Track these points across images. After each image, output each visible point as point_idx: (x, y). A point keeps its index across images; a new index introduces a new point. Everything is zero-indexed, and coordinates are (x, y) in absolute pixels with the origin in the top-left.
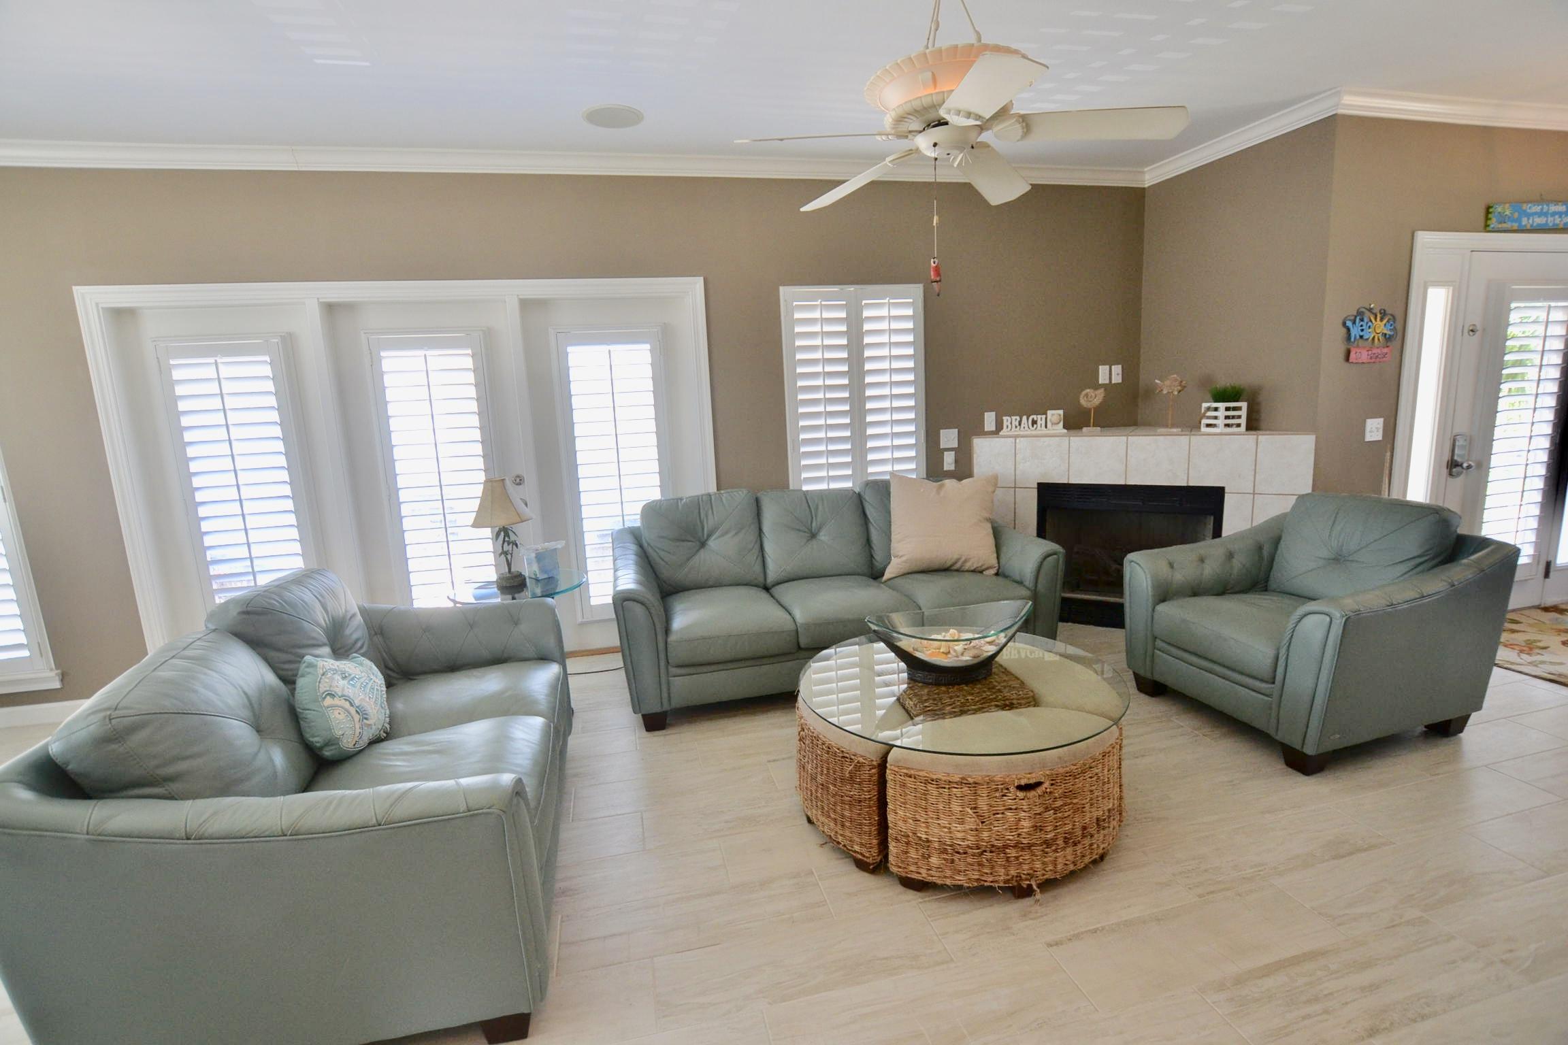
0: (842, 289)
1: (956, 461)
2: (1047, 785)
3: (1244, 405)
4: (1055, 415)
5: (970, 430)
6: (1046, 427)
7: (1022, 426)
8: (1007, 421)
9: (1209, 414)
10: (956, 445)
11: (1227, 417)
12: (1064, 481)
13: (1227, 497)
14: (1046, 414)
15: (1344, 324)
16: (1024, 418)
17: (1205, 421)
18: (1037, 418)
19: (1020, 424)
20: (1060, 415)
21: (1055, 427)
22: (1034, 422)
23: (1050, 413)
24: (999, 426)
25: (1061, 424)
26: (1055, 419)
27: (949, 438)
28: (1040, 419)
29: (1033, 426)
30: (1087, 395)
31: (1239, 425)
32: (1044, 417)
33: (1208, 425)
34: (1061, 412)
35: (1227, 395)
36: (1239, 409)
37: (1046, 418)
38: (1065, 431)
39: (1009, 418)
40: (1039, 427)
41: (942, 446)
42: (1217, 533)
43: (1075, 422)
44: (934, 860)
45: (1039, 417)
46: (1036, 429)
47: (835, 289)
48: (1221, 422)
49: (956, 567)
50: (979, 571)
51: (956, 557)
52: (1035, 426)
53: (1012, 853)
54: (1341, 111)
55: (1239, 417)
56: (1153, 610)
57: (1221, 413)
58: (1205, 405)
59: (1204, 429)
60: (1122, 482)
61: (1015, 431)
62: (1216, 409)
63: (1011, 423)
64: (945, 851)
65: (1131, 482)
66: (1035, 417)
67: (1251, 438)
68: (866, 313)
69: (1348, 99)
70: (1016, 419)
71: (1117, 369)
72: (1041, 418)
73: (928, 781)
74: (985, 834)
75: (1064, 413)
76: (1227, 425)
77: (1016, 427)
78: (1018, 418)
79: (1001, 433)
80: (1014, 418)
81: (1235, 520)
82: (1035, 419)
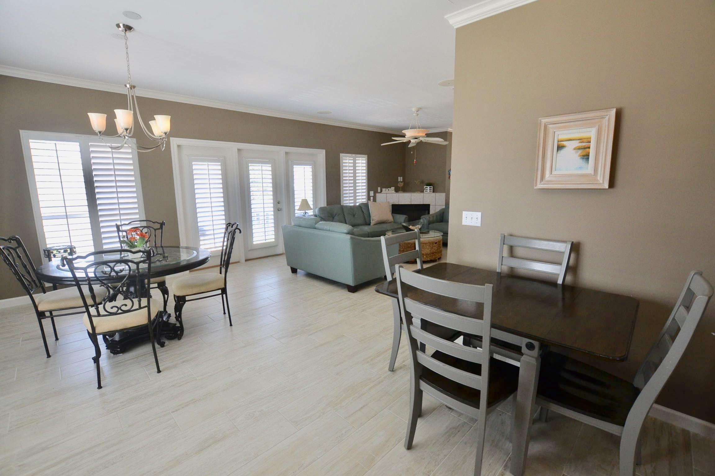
0: (352, 155)
1: (373, 199)
2: (438, 243)
4: (393, 188)
5: (376, 192)
6: (391, 191)
7: (386, 191)
8: (383, 189)
9: (426, 189)
10: (373, 195)
11: (430, 189)
12: (397, 204)
13: (430, 206)
15: (449, 171)
16: (387, 189)
17: (425, 190)
22: (389, 190)
23: (392, 188)
24: (381, 191)
25: (394, 191)
26: (393, 189)
27: (372, 193)
28: (390, 189)
30: (400, 184)
31: (431, 191)
33: (425, 191)
35: (429, 184)
36: (431, 188)
38: (395, 192)
41: (371, 195)
42: (429, 213)
43: (397, 190)
44: (425, 257)
46: (389, 192)
47: (350, 155)
48: (428, 190)
49: (386, 222)
50: (390, 223)
51: (386, 219)
53: (435, 254)
54: (448, 131)
55: (431, 189)
56: (428, 226)
57: (428, 188)
58: (425, 187)
59: (425, 192)
60: (410, 204)
62: (427, 188)
64: (426, 255)
65: (412, 203)
67: (434, 194)
68: (357, 162)
69: (449, 129)
71: (401, 178)
73: (424, 243)
74: (431, 251)
75: (395, 188)
76: (430, 191)
78: (385, 189)
79: (382, 192)
81: (432, 211)
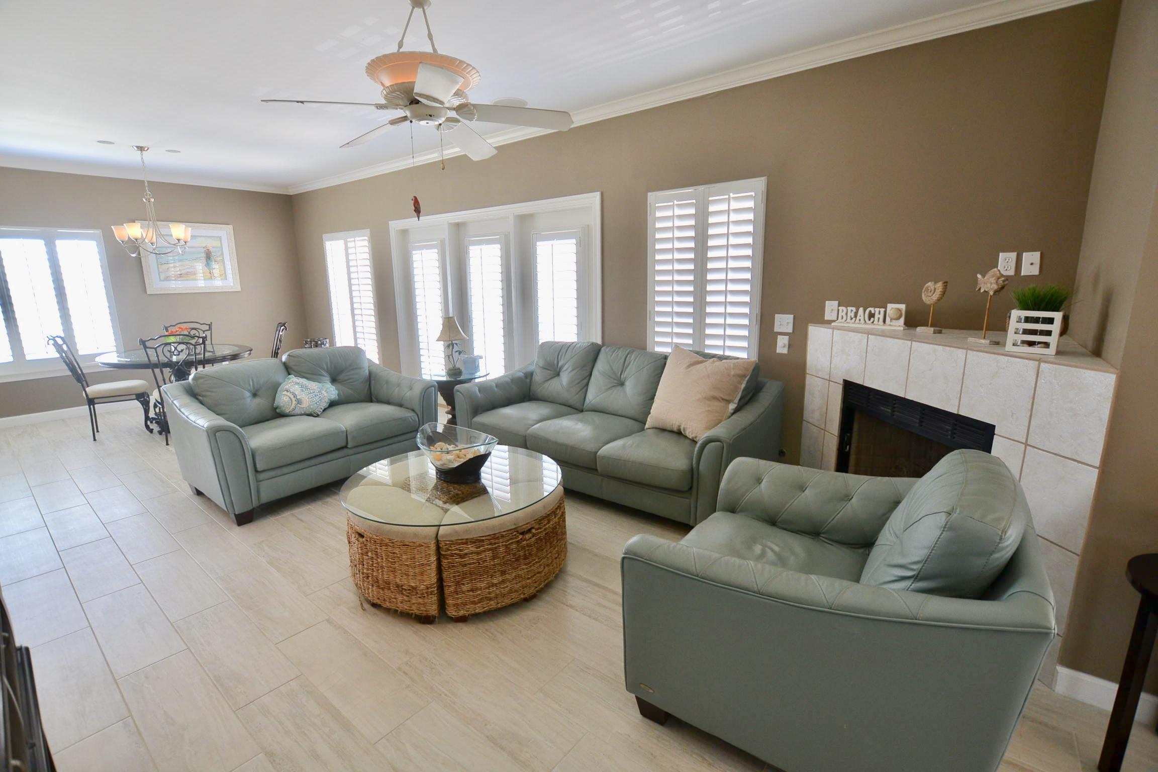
0: (696, 190)
1: (790, 346)
3: (1058, 316)
4: (896, 309)
5: (808, 317)
6: (884, 321)
7: (858, 318)
8: (843, 311)
10: (791, 331)
11: (1025, 331)
14: (886, 308)
16: (861, 310)
18: (875, 311)
19: (856, 316)
20: (900, 310)
21: (895, 323)
22: (871, 316)
23: (890, 306)
25: (902, 320)
26: (895, 313)
27: (784, 323)
29: (870, 320)
30: (927, 289)
32: (882, 310)
34: (903, 307)
36: (1050, 321)
37: (885, 312)
38: (905, 328)
39: (844, 308)
40: (876, 322)
41: (776, 330)
43: (916, 319)
45: (877, 310)
46: (873, 322)
52: (872, 319)
57: (1017, 325)
61: (841, 322)
63: (847, 314)
66: (872, 310)
68: (712, 208)
70: (852, 311)
72: (880, 312)
75: (907, 307)
76: (1023, 343)
77: (852, 319)
78: (854, 309)
79: (833, 324)
80: (849, 308)
82: (873, 312)
